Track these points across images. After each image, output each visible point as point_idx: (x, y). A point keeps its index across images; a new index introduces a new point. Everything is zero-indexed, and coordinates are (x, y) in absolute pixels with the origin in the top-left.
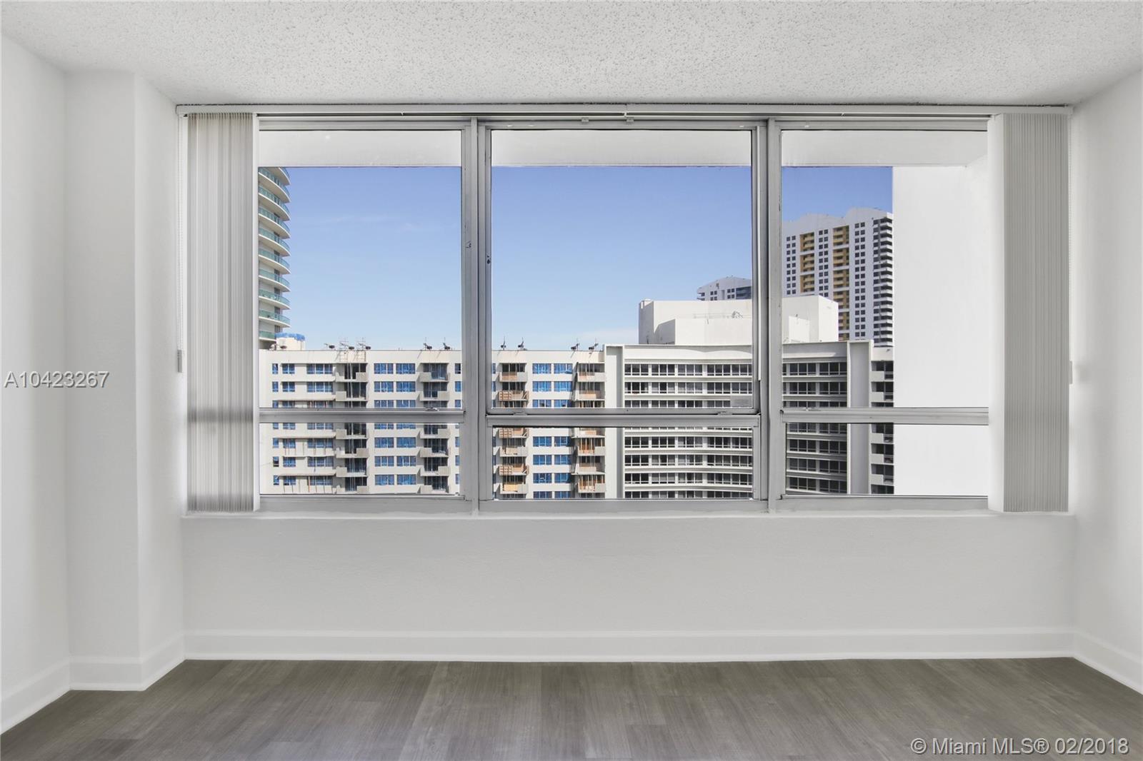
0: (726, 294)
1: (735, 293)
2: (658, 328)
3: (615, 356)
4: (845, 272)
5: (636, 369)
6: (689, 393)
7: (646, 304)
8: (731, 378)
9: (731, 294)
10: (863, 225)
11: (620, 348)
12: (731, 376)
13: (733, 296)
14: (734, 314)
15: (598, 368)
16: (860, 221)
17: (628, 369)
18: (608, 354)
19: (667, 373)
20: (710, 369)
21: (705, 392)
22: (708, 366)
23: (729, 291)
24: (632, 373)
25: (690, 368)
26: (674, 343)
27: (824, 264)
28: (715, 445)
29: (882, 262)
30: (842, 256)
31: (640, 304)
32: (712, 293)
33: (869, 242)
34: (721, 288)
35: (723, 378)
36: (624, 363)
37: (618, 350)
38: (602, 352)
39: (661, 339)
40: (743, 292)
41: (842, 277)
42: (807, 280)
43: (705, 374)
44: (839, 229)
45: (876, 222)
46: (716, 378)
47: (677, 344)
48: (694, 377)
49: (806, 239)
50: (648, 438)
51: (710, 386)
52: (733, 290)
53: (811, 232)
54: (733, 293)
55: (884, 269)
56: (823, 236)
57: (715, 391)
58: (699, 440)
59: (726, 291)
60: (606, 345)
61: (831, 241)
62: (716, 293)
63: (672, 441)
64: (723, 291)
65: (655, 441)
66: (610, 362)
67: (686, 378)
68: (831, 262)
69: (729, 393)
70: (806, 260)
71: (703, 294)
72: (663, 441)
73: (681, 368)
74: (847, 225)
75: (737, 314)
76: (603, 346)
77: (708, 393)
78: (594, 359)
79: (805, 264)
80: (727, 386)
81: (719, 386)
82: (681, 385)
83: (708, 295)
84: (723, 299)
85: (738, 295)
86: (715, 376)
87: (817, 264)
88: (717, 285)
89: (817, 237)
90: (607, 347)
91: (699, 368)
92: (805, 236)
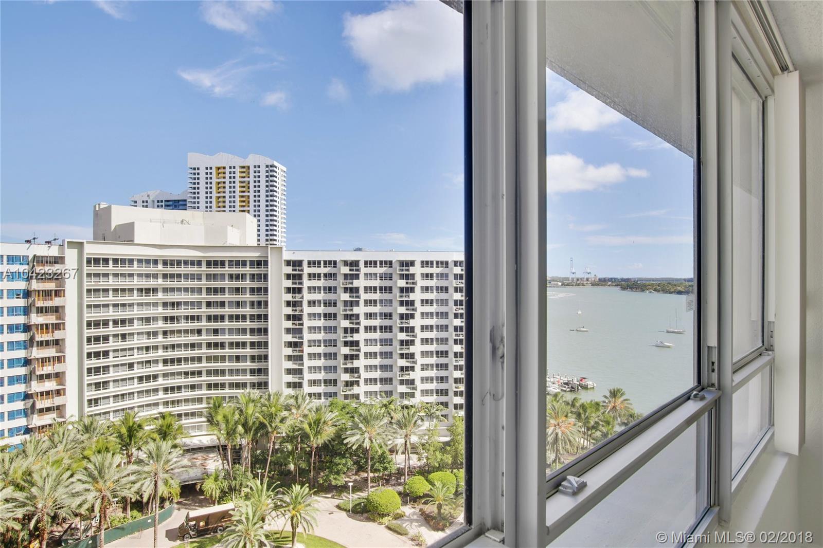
0: (156, 204)
1: (163, 204)
2: (115, 228)
3: (76, 250)
4: (247, 197)
5: (97, 261)
6: (147, 281)
7: (102, 206)
8: (182, 270)
9: (160, 204)
10: (259, 167)
11: (82, 243)
12: (182, 269)
13: (162, 206)
14: (182, 221)
15: (59, 260)
16: (257, 164)
17: (89, 261)
18: (68, 248)
19: (127, 266)
20: (165, 263)
21: (160, 281)
22: (163, 260)
23: (158, 202)
24: (92, 265)
25: (148, 262)
26: (133, 241)
27: (232, 190)
28: (169, 322)
29: (271, 193)
30: (245, 186)
31: (95, 207)
32: (143, 202)
33: (263, 179)
34: (152, 198)
35: (175, 270)
36: (85, 257)
37: (79, 246)
38: (62, 246)
39: (119, 237)
40: (170, 203)
41: (245, 201)
42: (220, 200)
43: (160, 267)
44: (243, 167)
45: (267, 166)
46: (169, 270)
47: (136, 242)
48: (151, 269)
49: (220, 171)
50: (109, 320)
51: (165, 276)
52: (162, 201)
53: (223, 166)
54: (162, 204)
55: (272, 198)
56: (232, 170)
57: (169, 280)
58: (155, 319)
59: (156, 202)
60: (67, 240)
61: (238, 175)
62: (147, 202)
63: (131, 321)
64: (153, 201)
65: (115, 322)
66: (71, 256)
67: (144, 269)
68: (238, 189)
69: (181, 281)
70: (220, 185)
71: (136, 202)
72: (123, 322)
73: (140, 261)
74: (248, 165)
75: (184, 222)
76: (63, 241)
77: (163, 281)
78: (54, 251)
79: (219, 188)
80: (179, 276)
81: (172, 276)
82: (139, 275)
83: (140, 203)
84: (154, 208)
85: (166, 205)
86: (169, 269)
87: (227, 189)
88: (148, 196)
89: (227, 170)
90: (68, 242)
91: (156, 262)
92: (219, 168)
